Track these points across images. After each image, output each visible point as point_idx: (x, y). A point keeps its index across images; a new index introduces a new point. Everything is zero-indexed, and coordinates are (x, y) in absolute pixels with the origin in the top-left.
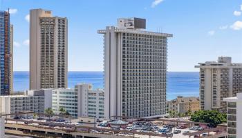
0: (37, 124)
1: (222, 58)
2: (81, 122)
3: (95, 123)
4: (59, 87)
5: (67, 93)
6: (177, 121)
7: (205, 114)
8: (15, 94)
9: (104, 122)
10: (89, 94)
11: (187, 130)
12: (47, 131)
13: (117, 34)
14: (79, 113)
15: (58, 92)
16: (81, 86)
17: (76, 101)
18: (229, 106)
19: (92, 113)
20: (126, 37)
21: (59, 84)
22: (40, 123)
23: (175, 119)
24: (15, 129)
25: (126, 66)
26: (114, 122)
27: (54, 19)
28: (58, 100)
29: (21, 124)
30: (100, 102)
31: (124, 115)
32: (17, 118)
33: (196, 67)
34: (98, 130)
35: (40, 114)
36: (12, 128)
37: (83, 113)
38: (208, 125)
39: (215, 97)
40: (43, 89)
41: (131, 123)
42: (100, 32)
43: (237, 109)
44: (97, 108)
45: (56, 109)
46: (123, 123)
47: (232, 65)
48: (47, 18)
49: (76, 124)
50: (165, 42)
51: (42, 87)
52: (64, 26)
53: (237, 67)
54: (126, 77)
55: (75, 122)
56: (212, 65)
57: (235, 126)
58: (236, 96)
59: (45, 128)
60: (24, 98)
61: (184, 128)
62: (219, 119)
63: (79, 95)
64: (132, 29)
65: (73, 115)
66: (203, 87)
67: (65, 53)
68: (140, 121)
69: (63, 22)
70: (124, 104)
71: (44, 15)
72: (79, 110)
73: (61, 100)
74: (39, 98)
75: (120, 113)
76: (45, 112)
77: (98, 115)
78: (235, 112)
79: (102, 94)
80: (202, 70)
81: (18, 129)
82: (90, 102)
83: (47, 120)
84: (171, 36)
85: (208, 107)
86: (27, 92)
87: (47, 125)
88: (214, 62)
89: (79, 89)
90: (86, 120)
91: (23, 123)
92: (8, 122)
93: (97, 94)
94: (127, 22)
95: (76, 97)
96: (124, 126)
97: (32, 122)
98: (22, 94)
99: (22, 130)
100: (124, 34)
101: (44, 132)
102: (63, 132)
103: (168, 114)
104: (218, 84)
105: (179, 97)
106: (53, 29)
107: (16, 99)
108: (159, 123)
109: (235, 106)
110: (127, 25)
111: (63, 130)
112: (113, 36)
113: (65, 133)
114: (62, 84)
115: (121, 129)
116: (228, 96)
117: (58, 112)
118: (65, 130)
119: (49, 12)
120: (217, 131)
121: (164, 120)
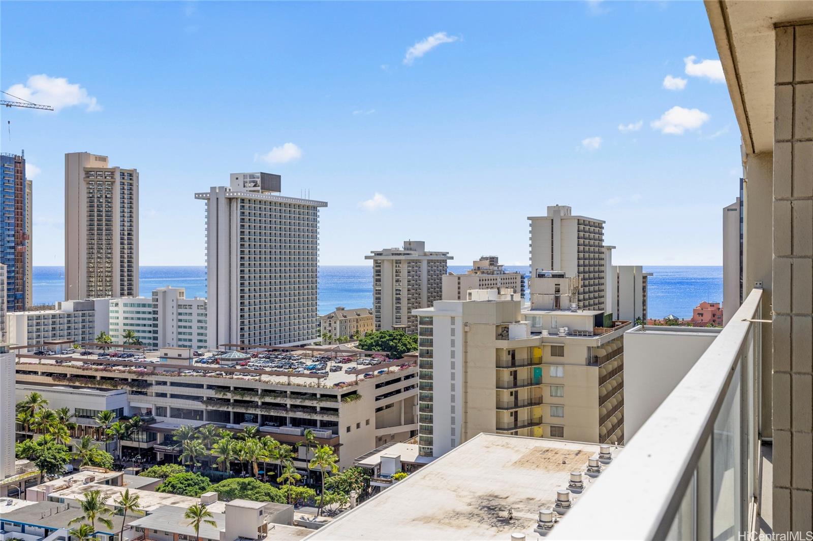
0: (80, 364)
1: (410, 243)
2: (165, 357)
3: (190, 358)
4: (122, 294)
5: (139, 305)
6: (336, 351)
7: (381, 337)
8: (37, 309)
9: (207, 355)
10: (179, 306)
11: (353, 365)
12: (99, 375)
13: (230, 200)
14: (160, 342)
15: (121, 305)
16: (165, 292)
17: (155, 319)
18: (421, 323)
19: (185, 340)
20: (247, 205)
21: (122, 289)
22: (85, 362)
23: (333, 346)
24: (36, 373)
25: (247, 257)
26: (224, 356)
27: (112, 172)
28: (121, 318)
29: (48, 364)
30: (199, 321)
31: (243, 342)
32: (40, 354)
33: (367, 258)
34: (196, 370)
35: (86, 345)
36: (29, 373)
37: (169, 340)
38: (387, 356)
39: (398, 308)
40: (91, 299)
41: (254, 356)
42: (198, 196)
43: (434, 327)
44: (195, 331)
45: (116, 334)
46: (242, 355)
47: (425, 254)
48: (100, 170)
49: (155, 360)
50: (315, 215)
51: (89, 296)
52: (131, 185)
53: (434, 258)
54: (246, 276)
55: (153, 358)
56: (393, 254)
57: (431, 356)
58: (432, 306)
59: (97, 370)
60: (54, 316)
61: (348, 361)
62: (405, 345)
63: (160, 309)
64: (258, 191)
65: (149, 344)
66: (378, 292)
67: (134, 233)
68: (273, 352)
69: (129, 178)
70: (242, 323)
71: (93, 164)
72: (160, 335)
73: (127, 318)
74: (83, 315)
75: (236, 340)
76: (96, 342)
77: (195, 344)
78: (430, 332)
79: (204, 306)
80: (378, 264)
81: (43, 373)
82: (180, 320)
83: (100, 355)
84: (325, 204)
85: (387, 327)
86: (60, 304)
87: (101, 364)
88: (397, 249)
89: (160, 297)
90: (173, 353)
91: (53, 362)
92: (23, 360)
93: (195, 307)
94: (248, 180)
95: (155, 313)
96: (244, 362)
97: (70, 359)
98: (51, 308)
99: (50, 374)
100: (243, 200)
101: (94, 377)
102: (130, 377)
103: (320, 339)
104: (404, 286)
105: (338, 309)
106: (110, 191)
107: (39, 317)
108: (305, 356)
109: (431, 323)
110: (248, 185)
111: (130, 372)
112: (223, 203)
113: (135, 377)
114: (128, 289)
115: (238, 367)
116: (420, 307)
117: (121, 341)
118: (134, 372)
119: (104, 159)
120: (402, 366)
121: (313, 350)
